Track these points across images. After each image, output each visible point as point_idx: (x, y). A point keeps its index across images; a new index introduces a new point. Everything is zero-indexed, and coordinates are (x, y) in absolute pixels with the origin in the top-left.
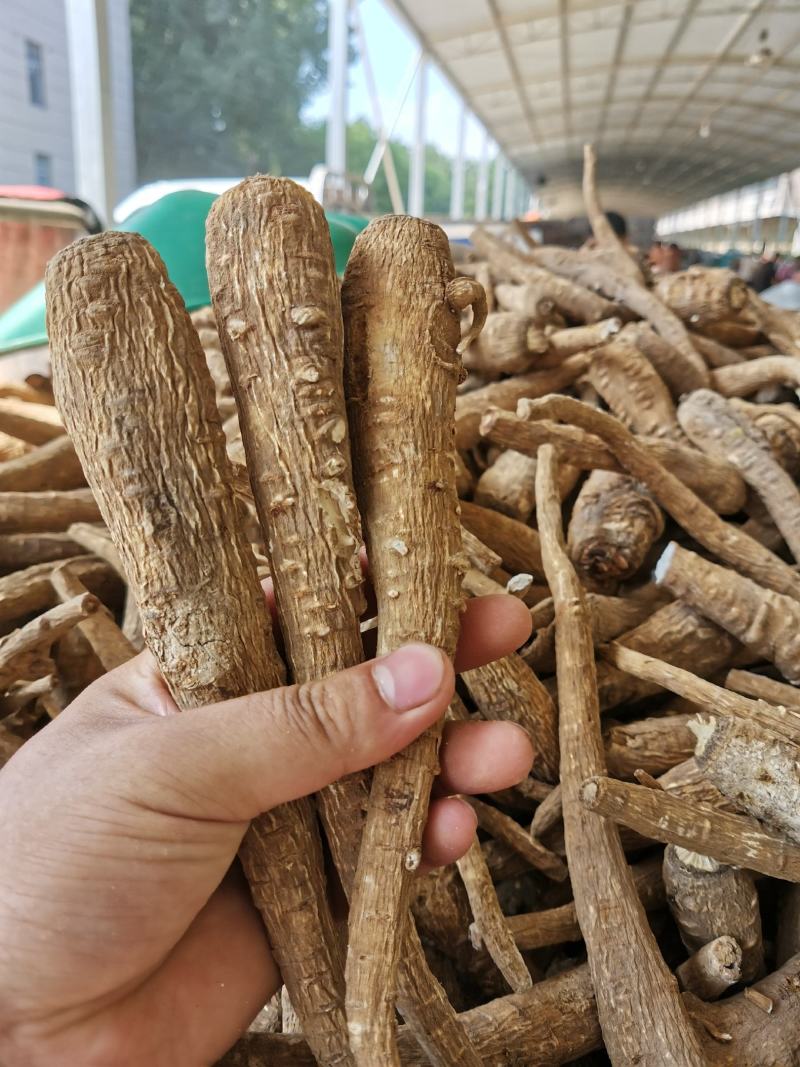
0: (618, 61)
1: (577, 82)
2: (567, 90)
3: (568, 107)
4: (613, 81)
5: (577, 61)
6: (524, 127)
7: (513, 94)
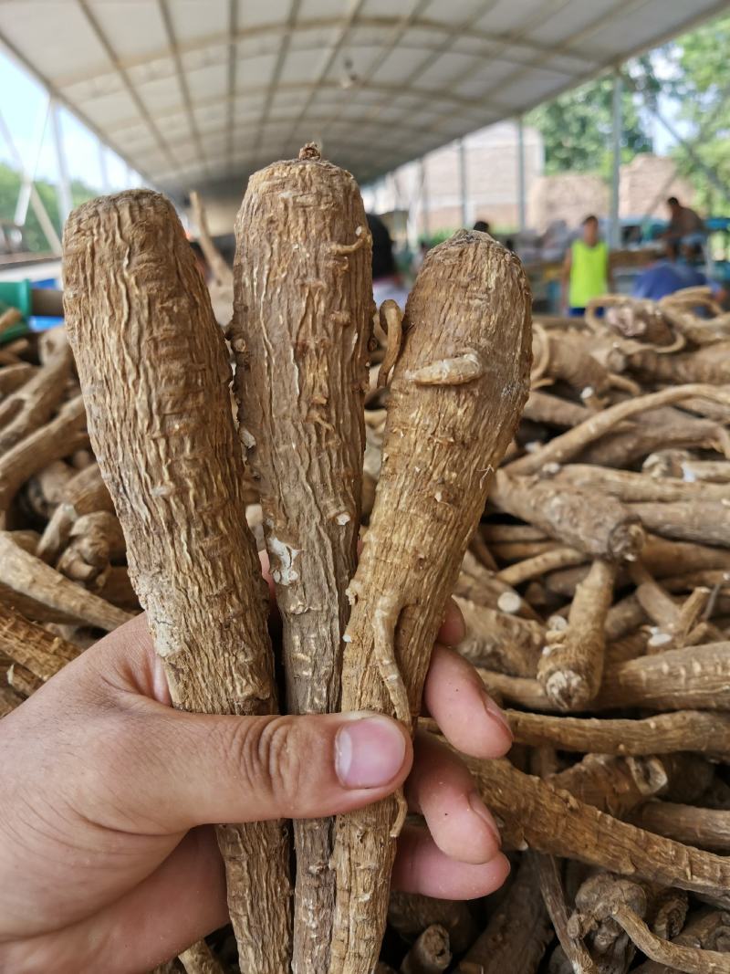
0: (232, 91)
1: (200, 112)
2: (192, 120)
3: (196, 135)
4: (231, 109)
5: (196, 94)
6: (160, 157)
7: (142, 128)
